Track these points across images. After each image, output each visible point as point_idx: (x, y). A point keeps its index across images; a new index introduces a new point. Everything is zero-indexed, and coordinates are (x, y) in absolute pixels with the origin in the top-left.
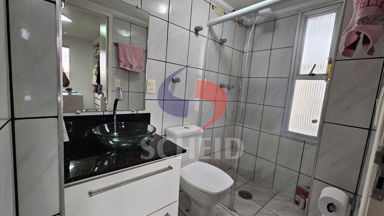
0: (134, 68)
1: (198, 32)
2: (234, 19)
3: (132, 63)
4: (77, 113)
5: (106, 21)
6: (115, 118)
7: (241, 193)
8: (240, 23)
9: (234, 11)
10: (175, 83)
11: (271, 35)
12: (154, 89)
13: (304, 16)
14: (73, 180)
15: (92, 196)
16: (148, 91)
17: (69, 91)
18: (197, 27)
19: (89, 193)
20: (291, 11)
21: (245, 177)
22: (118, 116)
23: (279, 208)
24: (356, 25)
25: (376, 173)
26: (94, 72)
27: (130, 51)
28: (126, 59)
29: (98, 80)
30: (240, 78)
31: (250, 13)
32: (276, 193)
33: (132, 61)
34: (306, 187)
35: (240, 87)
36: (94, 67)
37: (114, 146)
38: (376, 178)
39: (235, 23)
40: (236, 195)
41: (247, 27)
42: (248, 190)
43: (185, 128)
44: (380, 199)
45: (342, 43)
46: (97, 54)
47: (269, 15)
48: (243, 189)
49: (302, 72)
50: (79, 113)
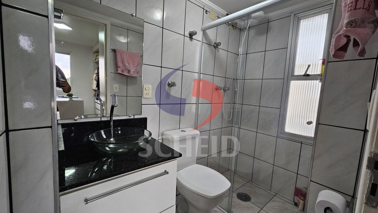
0: (132, 73)
1: (192, 37)
2: (228, 23)
3: (130, 68)
4: (75, 120)
5: (104, 28)
6: (112, 123)
7: (240, 195)
8: (233, 26)
9: (227, 15)
10: (171, 87)
11: (265, 37)
12: (150, 94)
13: (297, 18)
14: (68, 188)
15: (88, 203)
16: (144, 96)
17: (70, 96)
18: (191, 31)
19: (85, 200)
20: (283, 13)
21: (243, 179)
22: (115, 121)
23: (278, 210)
24: (344, 28)
25: (369, 179)
26: (95, 77)
27: (127, 57)
28: (123, 65)
29: (98, 86)
30: (235, 80)
31: (242, 17)
32: (274, 194)
33: (130, 67)
34: (304, 188)
35: (236, 89)
36: (94, 73)
37: (110, 152)
38: (369, 184)
39: (229, 26)
40: (234, 197)
41: (241, 30)
42: (246, 192)
43: (182, 131)
44: (374, 206)
45: (332, 46)
46: (97, 60)
47: (262, 18)
48: (241, 191)
49: (296, 73)
50: (77, 120)
